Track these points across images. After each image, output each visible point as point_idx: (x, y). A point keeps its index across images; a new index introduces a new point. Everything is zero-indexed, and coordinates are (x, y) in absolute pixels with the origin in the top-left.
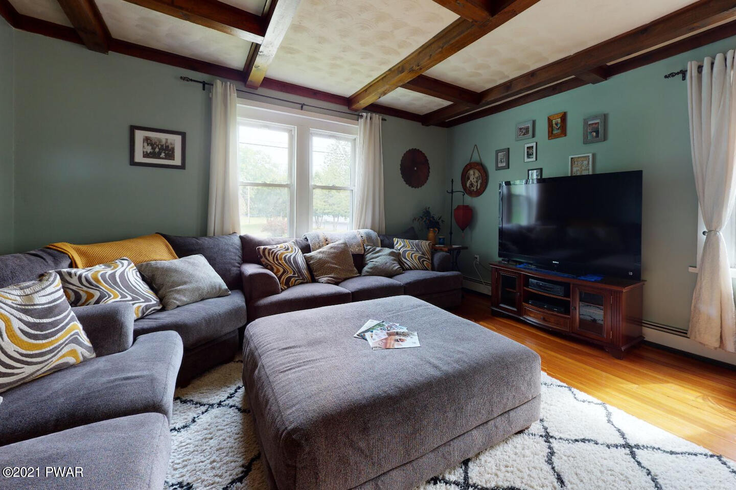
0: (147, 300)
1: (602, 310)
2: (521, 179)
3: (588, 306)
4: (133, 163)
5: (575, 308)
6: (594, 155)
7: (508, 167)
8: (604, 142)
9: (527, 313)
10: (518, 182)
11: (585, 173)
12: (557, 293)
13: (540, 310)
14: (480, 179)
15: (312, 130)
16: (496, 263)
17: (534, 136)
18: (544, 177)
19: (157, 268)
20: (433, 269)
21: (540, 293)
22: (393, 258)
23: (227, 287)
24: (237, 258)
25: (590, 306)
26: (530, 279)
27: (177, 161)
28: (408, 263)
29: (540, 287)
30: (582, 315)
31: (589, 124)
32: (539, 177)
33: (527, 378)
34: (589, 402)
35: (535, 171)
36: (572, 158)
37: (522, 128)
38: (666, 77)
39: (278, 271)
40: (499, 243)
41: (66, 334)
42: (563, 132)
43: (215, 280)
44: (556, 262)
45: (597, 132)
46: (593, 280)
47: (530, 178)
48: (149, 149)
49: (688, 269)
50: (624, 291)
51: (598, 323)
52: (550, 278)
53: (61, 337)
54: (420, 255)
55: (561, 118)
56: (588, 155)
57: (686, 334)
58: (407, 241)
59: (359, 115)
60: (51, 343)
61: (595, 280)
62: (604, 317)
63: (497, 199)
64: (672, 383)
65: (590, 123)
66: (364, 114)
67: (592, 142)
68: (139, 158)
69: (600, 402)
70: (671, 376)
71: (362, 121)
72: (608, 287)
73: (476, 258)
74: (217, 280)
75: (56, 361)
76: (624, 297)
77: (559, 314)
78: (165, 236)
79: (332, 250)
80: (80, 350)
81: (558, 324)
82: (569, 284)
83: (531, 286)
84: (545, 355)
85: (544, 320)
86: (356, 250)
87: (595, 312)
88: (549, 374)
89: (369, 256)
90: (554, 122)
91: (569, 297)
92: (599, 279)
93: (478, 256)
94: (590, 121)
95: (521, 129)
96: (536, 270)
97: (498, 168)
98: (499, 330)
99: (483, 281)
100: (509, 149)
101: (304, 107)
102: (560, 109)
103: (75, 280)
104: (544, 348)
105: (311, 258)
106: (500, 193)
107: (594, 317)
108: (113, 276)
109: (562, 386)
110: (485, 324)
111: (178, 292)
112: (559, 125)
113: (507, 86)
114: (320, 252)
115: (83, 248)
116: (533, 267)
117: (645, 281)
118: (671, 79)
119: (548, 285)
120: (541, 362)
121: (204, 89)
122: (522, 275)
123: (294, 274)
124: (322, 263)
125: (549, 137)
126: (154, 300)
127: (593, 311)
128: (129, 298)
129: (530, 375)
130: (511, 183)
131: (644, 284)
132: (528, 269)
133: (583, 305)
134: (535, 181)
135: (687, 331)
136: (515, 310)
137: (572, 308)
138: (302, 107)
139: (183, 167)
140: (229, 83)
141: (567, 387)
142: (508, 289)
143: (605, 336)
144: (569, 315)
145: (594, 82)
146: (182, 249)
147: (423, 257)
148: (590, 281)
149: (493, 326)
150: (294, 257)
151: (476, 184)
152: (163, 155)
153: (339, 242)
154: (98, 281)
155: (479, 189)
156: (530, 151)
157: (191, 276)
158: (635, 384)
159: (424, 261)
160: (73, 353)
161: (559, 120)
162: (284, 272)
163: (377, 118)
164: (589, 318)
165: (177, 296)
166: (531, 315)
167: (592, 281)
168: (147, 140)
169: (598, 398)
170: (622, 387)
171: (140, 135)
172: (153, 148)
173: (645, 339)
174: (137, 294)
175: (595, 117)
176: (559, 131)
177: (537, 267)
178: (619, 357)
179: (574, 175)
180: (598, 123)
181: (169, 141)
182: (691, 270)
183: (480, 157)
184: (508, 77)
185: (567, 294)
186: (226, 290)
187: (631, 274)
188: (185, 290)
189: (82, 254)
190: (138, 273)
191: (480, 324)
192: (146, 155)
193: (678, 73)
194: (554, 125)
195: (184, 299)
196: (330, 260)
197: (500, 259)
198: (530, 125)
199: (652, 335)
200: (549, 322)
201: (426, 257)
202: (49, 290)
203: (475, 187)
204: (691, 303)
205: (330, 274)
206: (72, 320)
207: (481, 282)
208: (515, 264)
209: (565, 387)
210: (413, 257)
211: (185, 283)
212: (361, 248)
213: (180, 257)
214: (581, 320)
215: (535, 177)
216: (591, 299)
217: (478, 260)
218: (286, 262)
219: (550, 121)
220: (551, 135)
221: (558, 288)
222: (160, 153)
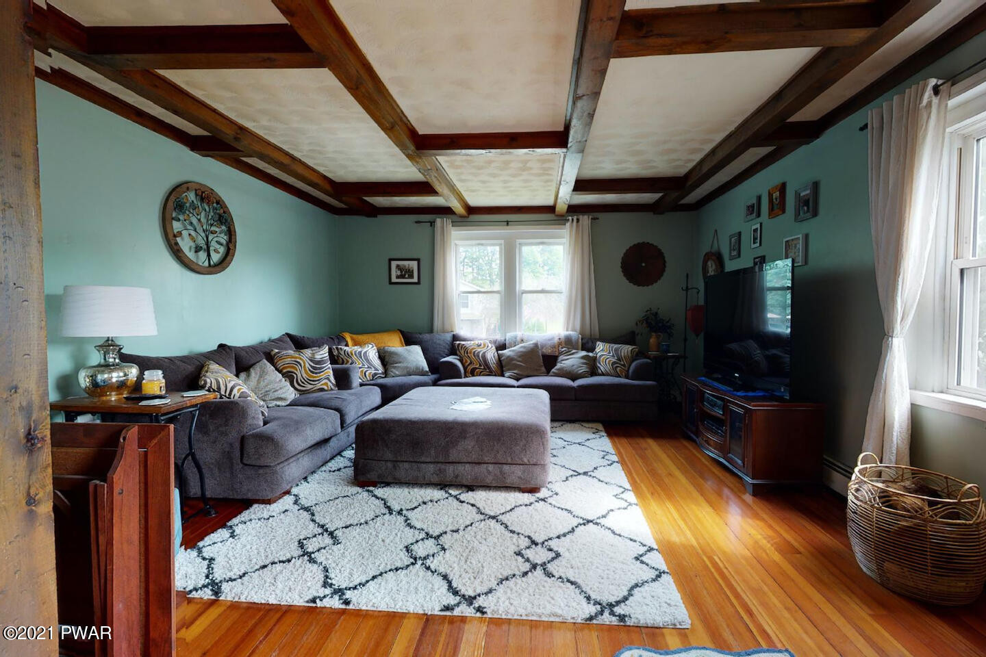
0: (376, 369)
4: (391, 283)
5: (727, 429)
6: (807, 237)
7: (739, 255)
8: (815, 219)
9: (700, 434)
12: (719, 410)
15: (518, 241)
17: (758, 215)
19: (387, 352)
20: (627, 377)
22: (585, 361)
23: (428, 370)
24: (446, 351)
26: (705, 393)
27: (415, 280)
28: (602, 368)
29: (709, 402)
31: (802, 197)
35: (759, 259)
36: (787, 242)
37: (750, 206)
38: (861, 129)
39: (466, 362)
41: (325, 374)
42: (783, 208)
43: (420, 363)
44: (737, 375)
45: (808, 207)
48: (399, 273)
50: (753, 408)
53: (323, 375)
54: (614, 360)
55: (780, 191)
56: (799, 236)
58: (607, 345)
59: (566, 220)
60: (318, 377)
65: (802, 194)
66: (570, 218)
67: (803, 219)
68: (394, 279)
71: (568, 224)
72: (743, 403)
74: (424, 364)
75: (319, 386)
78: (402, 332)
79: (522, 350)
80: (329, 384)
82: (724, 400)
83: (705, 401)
86: (548, 351)
89: (561, 358)
90: (774, 196)
91: (724, 415)
94: (802, 192)
95: (748, 207)
97: (731, 258)
100: (740, 233)
101: (510, 223)
102: (777, 181)
103: (343, 353)
105: (502, 355)
108: (360, 352)
111: (395, 367)
112: (778, 200)
114: (510, 351)
115: (354, 336)
119: (714, 400)
121: (431, 226)
122: (698, 388)
123: (480, 365)
124: (510, 359)
125: (769, 216)
126: (381, 370)
128: (366, 366)
138: (508, 224)
139: (418, 283)
140: (445, 219)
144: (724, 437)
145: (807, 143)
146: (409, 340)
147: (617, 363)
150: (484, 353)
152: (407, 276)
153: (529, 344)
154: (352, 354)
156: (756, 235)
157: (405, 358)
159: (617, 367)
160: (326, 384)
161: (779, 194)
162: (471, 363)
163: (585, 220)
165: (394, 371)
166: (702, 437)
168: (398, 266)
171: (394, 264)
172: (401, 272)
174: (371, 365)
175: (806, 187)
176: (779, 207)
180: (809, 194)
181: (410, 266)
183: (718, 245)
185: (724, 412)
186: (427, 372)
188: (399, 367)
189: (352, 339)
190: (377, 354)
192: (398, 277)
194: (774, 200)
195: (397, 373)
196: (515, 357)
198: (756, 201)
201: (622, 363)
202: (322, 352)
205: (514, 370)
206: (329, 368)
210: (607, 362)
211: (400, 363)
212: (555, 350)
213: (406, 345)
218: (474, 356)
219: (770, 196)
220: (772, 213)
221: (720, 405)
222: (405, 275)
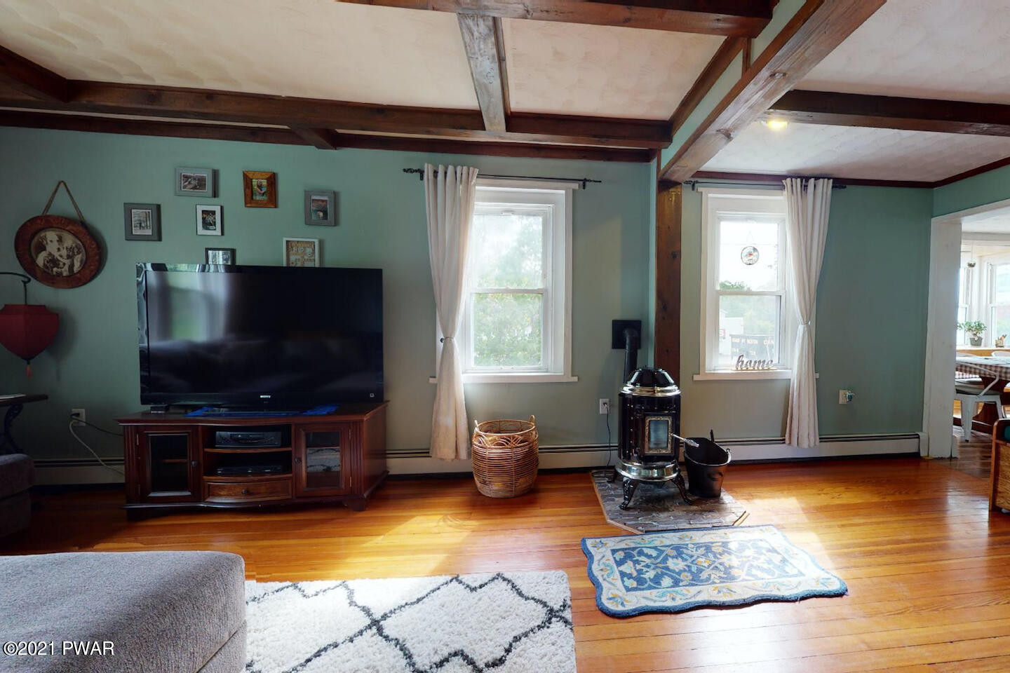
1: (339, 451)
2: (191, 262)
3: (318, 451)
5: (300, 460)
6: (321, 242)
7: (158, 237)
8: (335, 228)
9: (212, 492)
10: (183, 267)
11: (308, 264)
12: (270, 444)
13: (240, 479)
14: (78, 253)
16: (139, 417)
17: (215, 194)
18: (239, 262)
21: (239, 451)
25: (322, 450)
26: (217, 433)
29: (237, 440)
30: (311, 466)
31: (313, 200)
32: (229, 263)
33: (219, 607)
34: (324, 591)
35: (221, 252)
36: (287, 241)
37: (190, 177)
38: (404, 170)
40: (142, 378)
42: (272, 199)
44: (267, 396)
45: (325, 213)
46: (325, 413)
47: (210, 262)
49: (429, 380)
50: (365, 419)
51: (334, 472)
52: (255, 424)
56: (313, 240)
57: (428, 453)
61: (328, 413)
62: (342, 461)
63: (133, 294)
64: (417, 515)
65: (314, 197)
67: (317, 224)
69: (339, 582)
70: (417, 507)
72: (344, 418)
73: (78, 415)
76: (365, 427)
77: (274, 477)
81: (270, 493)
82: (288, 427)
83: (220, 443)
84: (252, 551)
85: (248, 493)
87: (329, 457)
88: (259, 580)
90: (255, 182)
91: (289, 445)
92: (332, 409)
93: (82, 411)
94: (315, 195)
95: (186, 177)
96: (230, 415)
97: (130, 237)
98: (149, 545)
99: (99, 459)
100: (159, 207)
102: (265, 167)
104: (249, 540)
106: (139, 284)
107: (328, 465)
109: (282, 589)
110: (110, 545)
112: (264, 190)
113: (153, 94)
116: (223, 411)
117: (389, 401)
118: (409, 174)
119: (252, 435)
120: (244, 566)
122: (200, 429)
125: (246, 204)
127: (325, 457)
129: (224, 599)
130: (168, 267)
131: (387, 406)
132: (214, 415)
133: (311, 452)
134: (222, 269)
135: (429, 449)
136: (188, 493)
137: (295, 460)
141: (291, 586)
142: (167, 461)
143: (343, 486)
144: (291, 473)
145: (320, 146)
148: (321, 415)
149: (134, 542)
151: (68, 262)
155: (79, 272)
156: (210, 219)
158: (379, 535)
161: (264, 182)
164: (320, 468)
166: (222, 493)
167: (324, 415)
169: (337, 578)
170: (367, 548)
173: (390, 474)
175: (322, 192)
176: (265, 198)
177: (231, 408)
178: (361, 509)
179: (291, 265)
180: (326, 201)
182: (432, 380)
183: (76, 207)
184: (153, 80)
185: (286, 442)
187: (372, 396)
191: (96, 551)
193: (416, 171)
194: (255, 187)
197: (147, 407)
198: (208, 176)
199: (397, 466)
200: (258, 493)
203: (66, 267)
204: (432, 417)
207: (95, 463)
208: (183, 411)
209: (287, 587)
214: (309, 475)
215: (220, 261)
216: (321, 441)
217: (83, 416)
219: (247, 180)
220: (250, 199)
221: (272, 437)
